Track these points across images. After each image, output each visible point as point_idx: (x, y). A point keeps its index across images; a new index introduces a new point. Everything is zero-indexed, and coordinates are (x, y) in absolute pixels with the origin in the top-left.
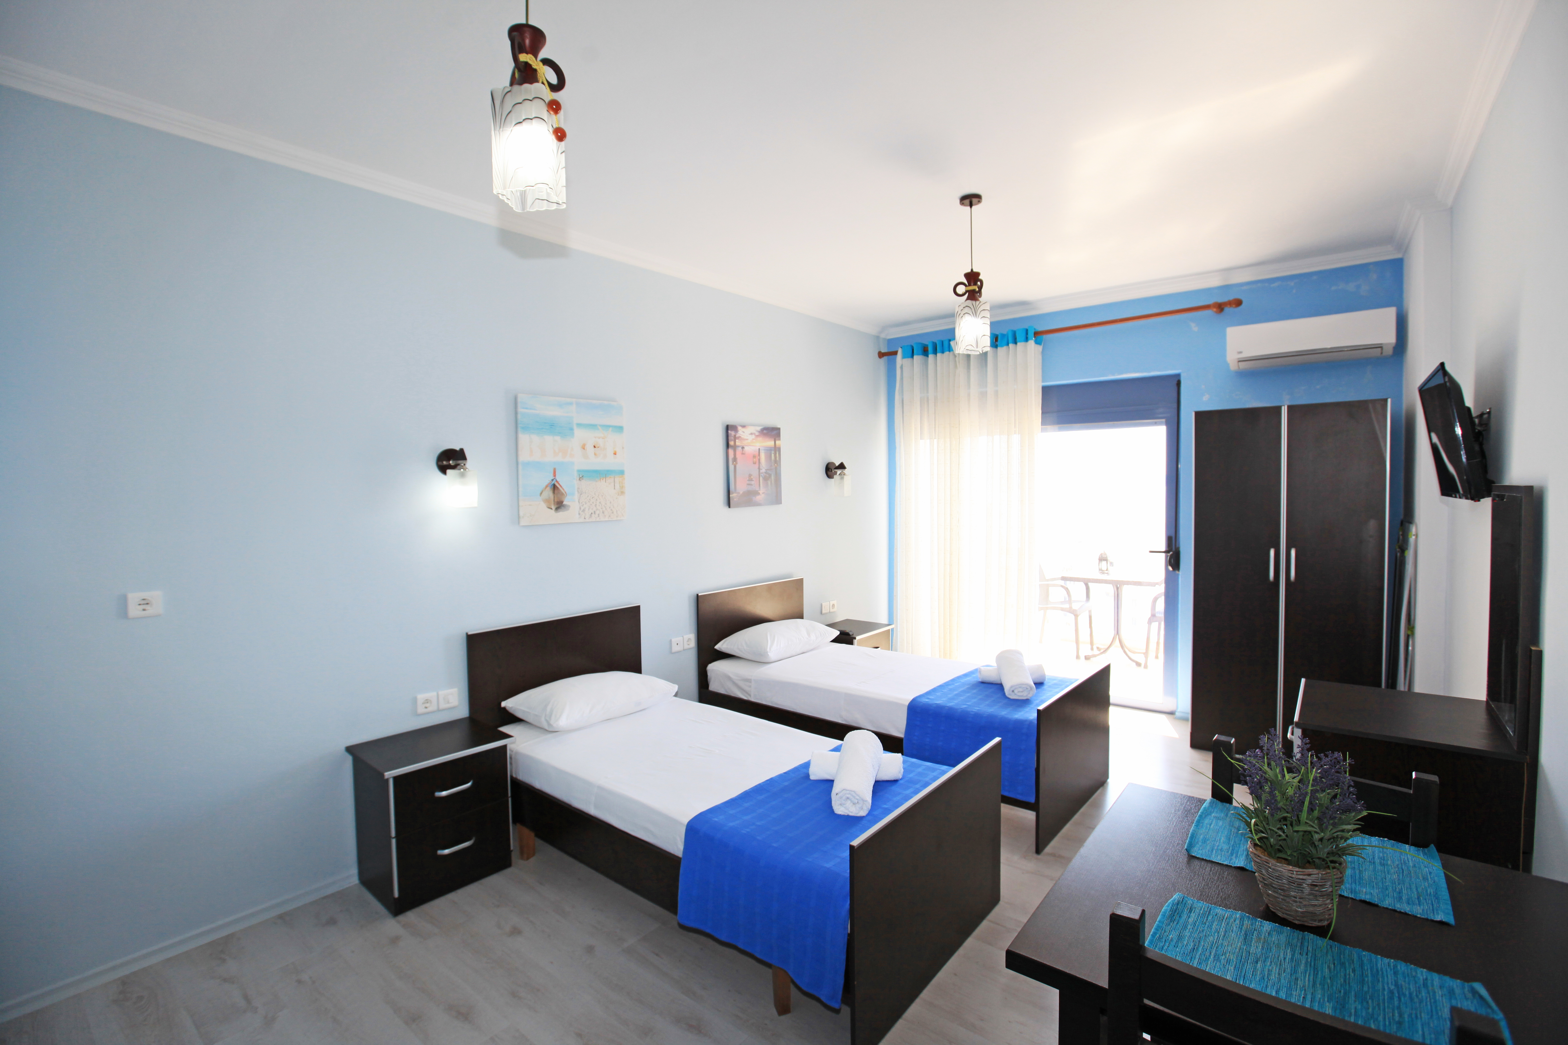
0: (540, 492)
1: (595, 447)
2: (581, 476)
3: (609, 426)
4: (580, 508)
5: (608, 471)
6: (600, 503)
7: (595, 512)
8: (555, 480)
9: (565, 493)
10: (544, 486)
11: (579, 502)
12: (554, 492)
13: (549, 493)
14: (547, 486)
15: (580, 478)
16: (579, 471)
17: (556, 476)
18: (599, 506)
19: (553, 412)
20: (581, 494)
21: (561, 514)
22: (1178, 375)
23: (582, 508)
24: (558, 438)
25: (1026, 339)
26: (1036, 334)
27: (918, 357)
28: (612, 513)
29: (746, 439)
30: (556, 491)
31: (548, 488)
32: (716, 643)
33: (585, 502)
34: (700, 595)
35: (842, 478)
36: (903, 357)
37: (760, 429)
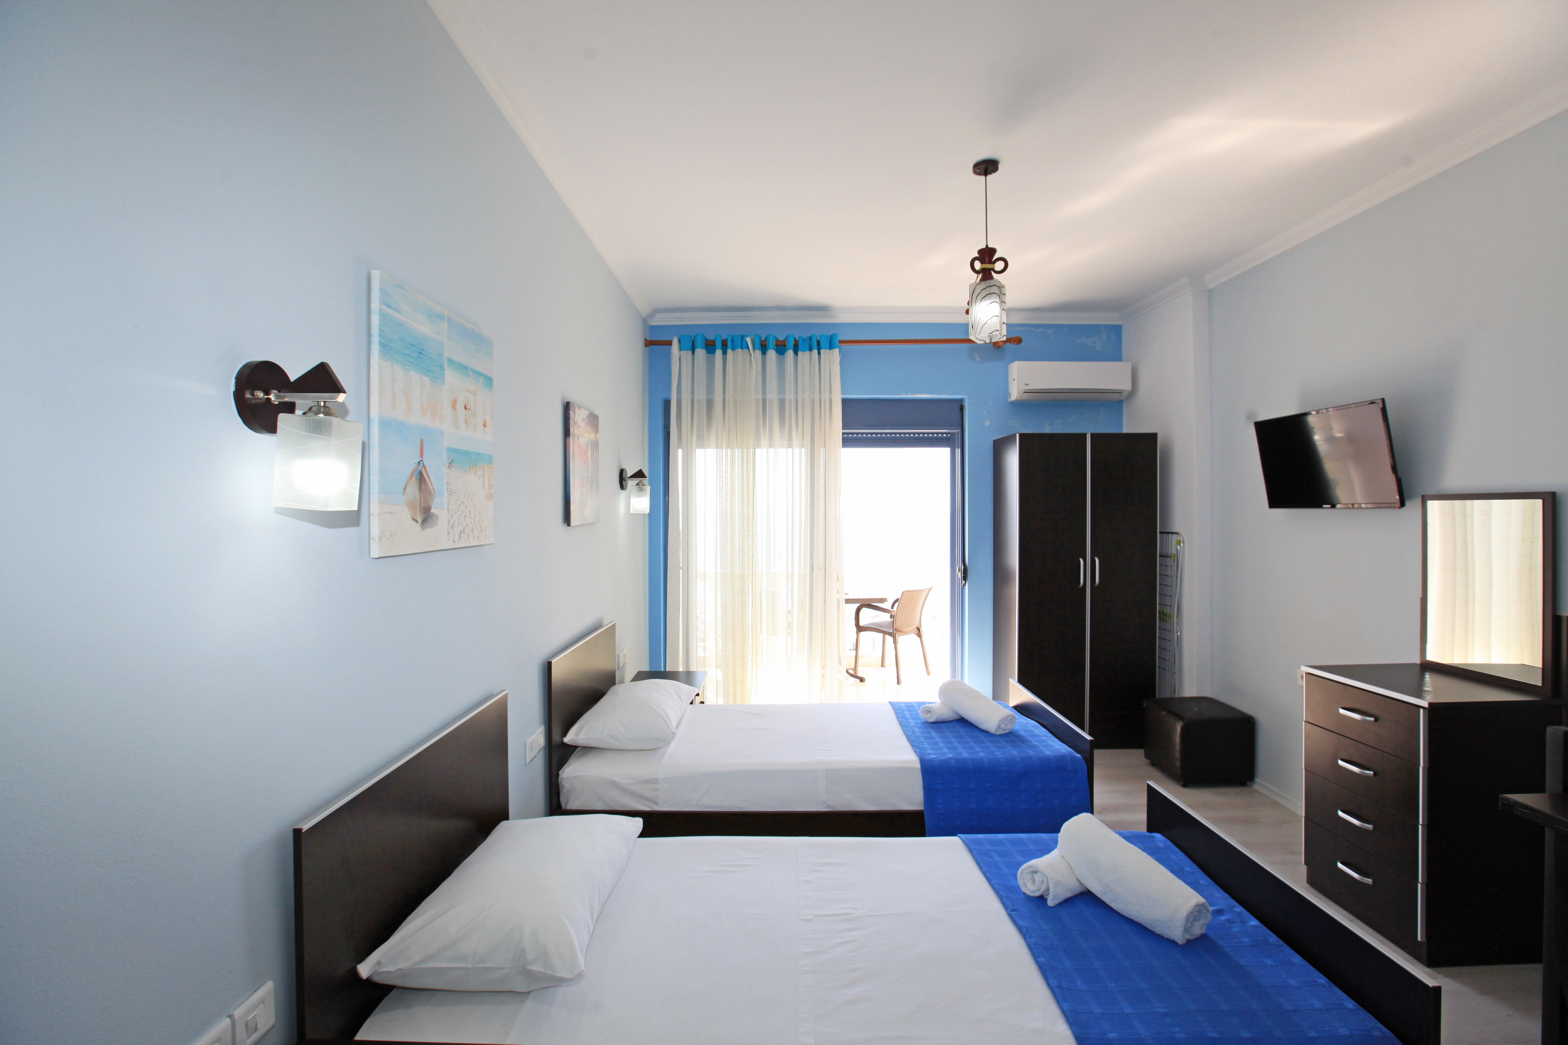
0: (402, 486)
2: (451, 461)
3: (479, 374)
4: (449, 522)
5: (478, 454)
6: (469, 512)
7: (464, 529)
8: (421, 464)
9: (433, 489)
10: (409, 475)
11: (448, 510)
12: (420, 489)
13: (413, 489)
14: (412, 475)
15: (450, 464)
16: (449, 450)
17: (424, 455)
18: (469, 518)
19: (422, 327)
20: (451, 494)
21: (428, 532)
22: (961, 401)
23: (452, 522)
24: (426, 380)
25: (831, 347)
26: (841, 342)
27: (700, 352)
28: (481, 531)
29: (580, 427)
30: (423, 486)
31: (414, 478)
32: (565, 734)
33: (455, 510)
34: (553, 661)
35: (641, 490)
36: (681, 349)
37: (587, 413)
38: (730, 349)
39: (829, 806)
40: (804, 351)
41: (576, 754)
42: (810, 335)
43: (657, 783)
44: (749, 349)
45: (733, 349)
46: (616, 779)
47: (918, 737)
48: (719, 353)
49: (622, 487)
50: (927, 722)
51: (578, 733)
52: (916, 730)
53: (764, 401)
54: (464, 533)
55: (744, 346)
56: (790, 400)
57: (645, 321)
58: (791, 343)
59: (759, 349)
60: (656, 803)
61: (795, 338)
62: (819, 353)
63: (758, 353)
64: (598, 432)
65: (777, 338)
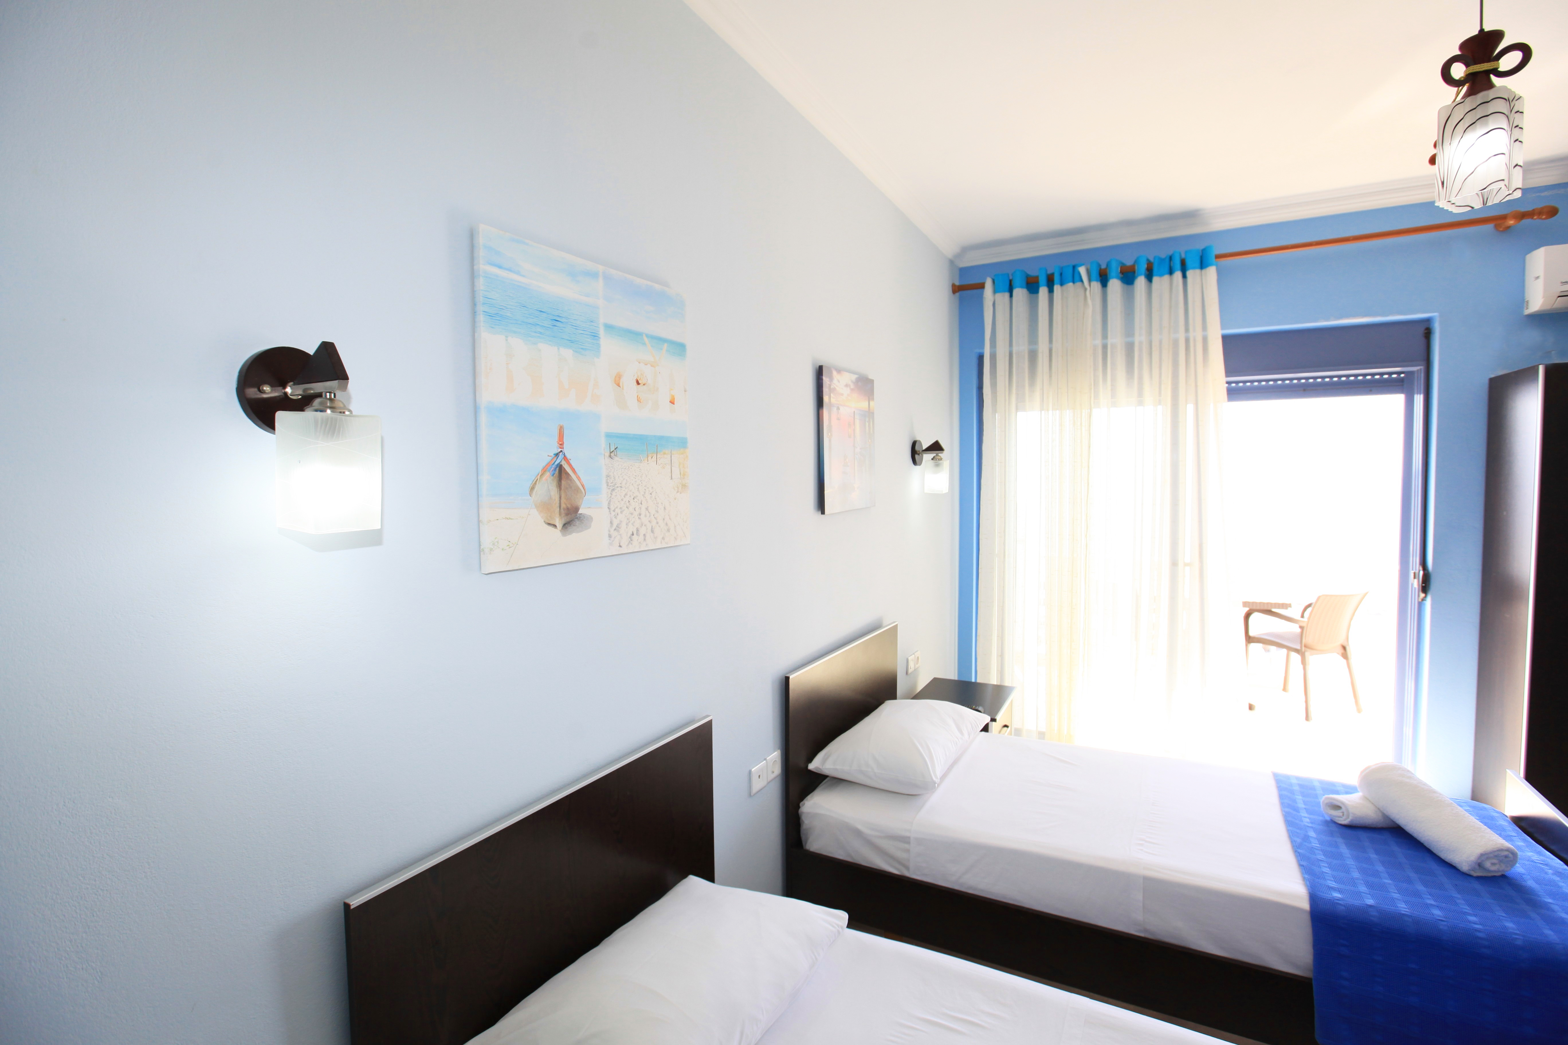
0: (529, 484)
1: (638, 383)
2: (613, 449)
3: (661, 340)
4: (611, 523)
5: (661, 438)
6: (647, 509)
7: (638, 530)
8: (561, 456)
9: (583, 486)
10: (539, 470)
11: (609, 508)
12: (559, 486)
13: (548, 487)
14: (544, 470)
15: (612, 452)
16: (609, 436)
17: (565, 446)
18: (646, 516)
19: (557, 288)
20: (613, 490)
21: (576, 538)
22: (1428, 321)
23: (615, 522)
24: (567, 352)
25: (1203, 265)
26: (1218, 257)
27: (1020, 293)
28: (668, 530)
29: (842, 395)
30: (563, 482)
31: (548, 474)
32: (810, 759)
33: (621, 508)
34: (791, 677)
35: (937, 465)
36: (995, 291)
37: (854, 377)
38: (1057, 284)
39: (1146, 930)
40: (1161, 275)
41: (825, 783)
42: (1170, 253)
43: (909, 843)
44: (1082, 281)
45: (1062, 284)
46: (860, 827)
47: (1312, 850)
48: (1043, 291)
49: (914, 462)
50: (1333, 822)
51: (824, 761)
52: (1312, 834)
53: (1105, 347)
54: (638, 534)
55: (1076, 278)
56: (1141, 343)
57: (952, 262)
58: (1143, 267)
59: (1097, 281)
60: (907, 868)
61: (1148, 260)
62: (1184, 276)
63: (1096, 285)
64: (873, 399)
65: (1122, 263)
